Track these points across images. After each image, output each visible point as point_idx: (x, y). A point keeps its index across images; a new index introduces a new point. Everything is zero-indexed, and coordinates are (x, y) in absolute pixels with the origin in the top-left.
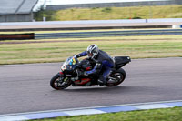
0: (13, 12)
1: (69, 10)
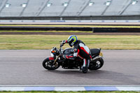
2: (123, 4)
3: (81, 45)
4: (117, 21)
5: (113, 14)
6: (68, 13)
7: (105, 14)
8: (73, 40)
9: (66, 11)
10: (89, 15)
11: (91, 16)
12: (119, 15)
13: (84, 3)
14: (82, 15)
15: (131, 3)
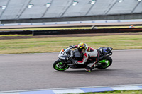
2: (64, 5)
4: (58, 23)
5: (54, 16)
6: (6, 16)
7: (45, 16)
9: (4, 14)
10: (29, 17)
11: (31, 19)
12: (59, 16)
13: (23, 6)
14: (21, 18)
15: (72, 4)
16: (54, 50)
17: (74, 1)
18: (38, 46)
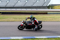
0: (41, 6)
1: (58, 6)
2: (15, 2)
3: (35, 19)
4: (12, 9)
5: (10, 6)
7: (7, 6)
8: (32, 17)
15: (18, 2)
16: (11, 20)
17: (19, 0)
18: (4, 18)
